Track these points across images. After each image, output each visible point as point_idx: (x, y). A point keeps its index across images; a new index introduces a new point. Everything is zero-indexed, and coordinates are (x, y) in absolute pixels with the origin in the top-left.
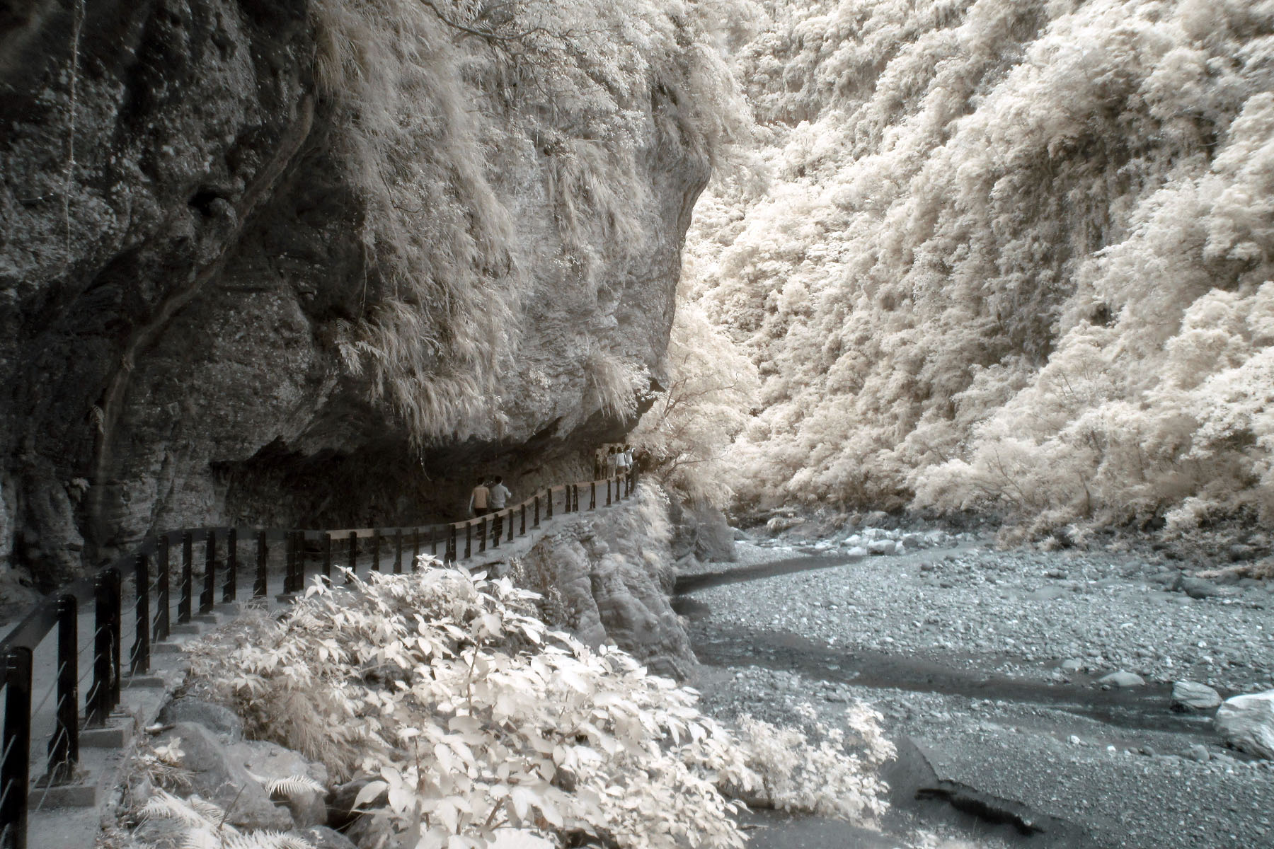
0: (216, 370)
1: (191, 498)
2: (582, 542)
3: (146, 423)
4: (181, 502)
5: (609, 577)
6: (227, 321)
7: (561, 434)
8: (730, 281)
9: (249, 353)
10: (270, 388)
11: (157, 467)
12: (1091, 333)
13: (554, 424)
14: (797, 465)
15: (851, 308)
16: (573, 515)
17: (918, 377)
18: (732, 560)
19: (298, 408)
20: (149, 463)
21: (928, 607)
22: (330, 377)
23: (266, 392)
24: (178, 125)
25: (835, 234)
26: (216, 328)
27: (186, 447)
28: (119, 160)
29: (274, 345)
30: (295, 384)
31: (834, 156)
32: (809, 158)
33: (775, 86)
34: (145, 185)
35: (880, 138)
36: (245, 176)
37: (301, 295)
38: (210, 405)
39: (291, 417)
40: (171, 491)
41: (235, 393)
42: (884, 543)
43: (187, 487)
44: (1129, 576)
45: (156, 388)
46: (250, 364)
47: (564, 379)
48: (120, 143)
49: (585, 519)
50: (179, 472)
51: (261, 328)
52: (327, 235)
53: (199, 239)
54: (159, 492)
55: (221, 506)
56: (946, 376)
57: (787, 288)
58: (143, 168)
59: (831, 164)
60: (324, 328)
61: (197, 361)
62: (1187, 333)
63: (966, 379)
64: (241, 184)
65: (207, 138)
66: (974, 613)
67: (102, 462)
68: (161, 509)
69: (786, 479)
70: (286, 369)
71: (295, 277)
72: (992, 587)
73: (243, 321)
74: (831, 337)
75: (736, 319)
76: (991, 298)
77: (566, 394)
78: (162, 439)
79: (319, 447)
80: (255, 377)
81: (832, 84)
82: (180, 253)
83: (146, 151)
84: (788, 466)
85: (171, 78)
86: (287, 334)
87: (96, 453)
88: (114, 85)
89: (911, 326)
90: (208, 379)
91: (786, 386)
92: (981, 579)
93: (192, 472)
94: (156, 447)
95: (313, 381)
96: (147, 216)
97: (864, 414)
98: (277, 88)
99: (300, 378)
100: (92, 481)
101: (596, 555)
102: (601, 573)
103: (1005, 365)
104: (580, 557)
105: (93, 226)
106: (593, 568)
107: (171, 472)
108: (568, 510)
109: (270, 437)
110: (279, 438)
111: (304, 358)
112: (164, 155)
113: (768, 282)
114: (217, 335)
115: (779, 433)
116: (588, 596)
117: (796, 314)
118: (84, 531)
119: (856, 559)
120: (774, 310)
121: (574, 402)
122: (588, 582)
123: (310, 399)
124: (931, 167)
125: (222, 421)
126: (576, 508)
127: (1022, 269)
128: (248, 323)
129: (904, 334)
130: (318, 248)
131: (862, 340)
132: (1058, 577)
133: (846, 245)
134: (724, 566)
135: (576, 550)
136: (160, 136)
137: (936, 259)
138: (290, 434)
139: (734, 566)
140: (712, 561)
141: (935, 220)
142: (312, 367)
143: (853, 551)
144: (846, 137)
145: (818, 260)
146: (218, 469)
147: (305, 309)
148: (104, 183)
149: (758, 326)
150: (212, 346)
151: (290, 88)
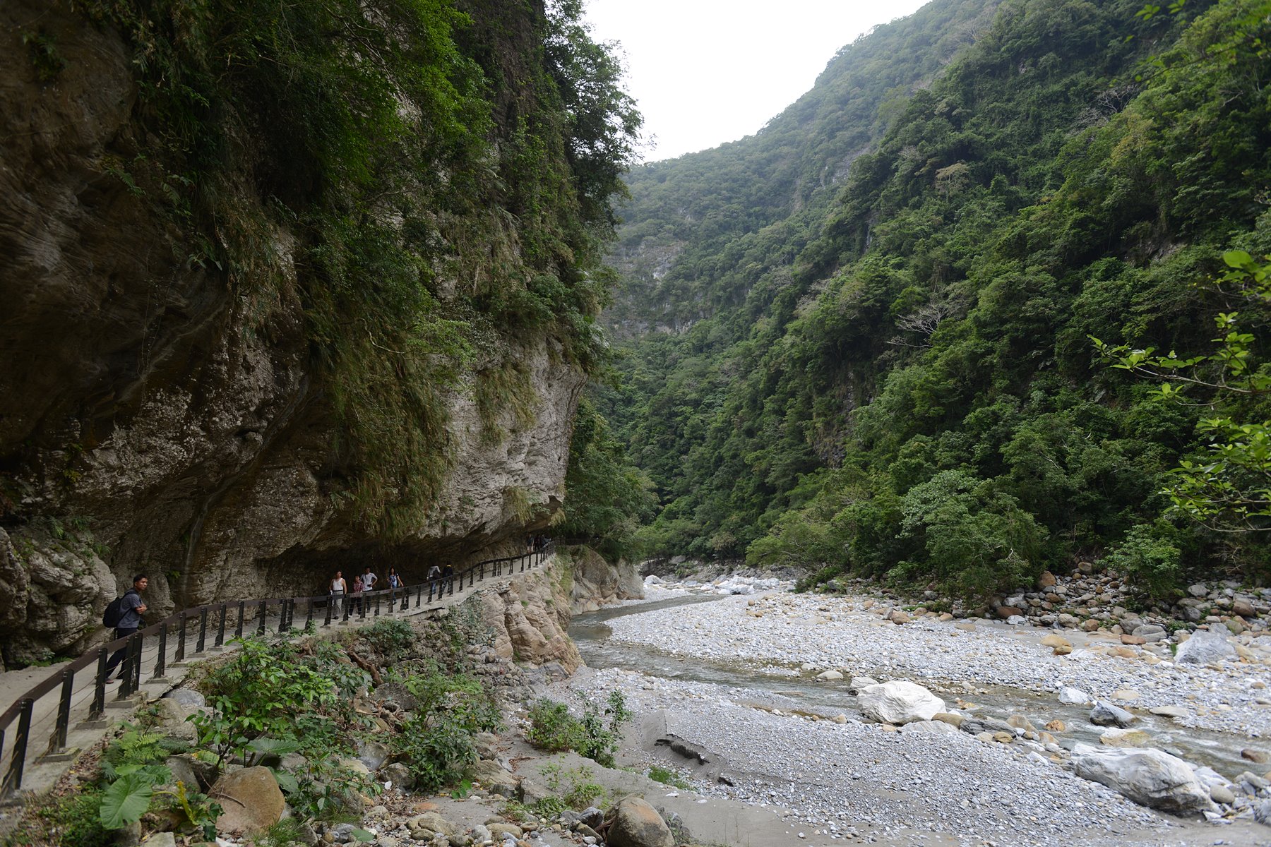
0: (258, 511)
1: (242, 579)
2: (501, 594)
3: (214, 541)
4: (236, 581)
5: (517, 615)
6: (265, 485)
7: (488, 531)
8: (655, 418)
9: (279, 500)
10: (291, 518)
11: (222, 563)
12: (862, 456)
13: (483, 526)
14: (694, 535)
15: (728, 435)
16: (497, 577)
17: (766, 481)
18: (641, 598)
19: (310, 527)
20: (216, 561)
21: (741, 630)
22: (329, 510)
23: (288, 519)
24: (222, 407)
25: (720, 389)
26: (258, 489)
27: (239, 551)
28: (188, 427)
29: (293, 495)
30: (307, 515)
31: (720, 341)
32: (706, 342)
33: (685, 297)
34: (203, 436)
35: (749, 330)
36: (267, 419)
37: (312, 467)
38: (254, 529)
39: (305, 531)
40: (230, 575)
41: (269, 522)
42: (740, 587)
43: (240, 573)
44: (866, 609)
45: (220, 523)
46: (279, 506)
47: (488, 500)
48: (188, 419)
49: (504, 579)
50: (235, 566)
51: (286, 487)
52: (327, 436)
53: (240, 452)
54: (222, 576)
55: (263, 582)
56: (782, 480)
57: (689, 422)
58: (202, 429)
59: (718, 346)
60: (326, 484)
61: (247, 506)
62: (901, 459)
63: (794, 482)
64: (265, 424)
65: (238, 410)
66: (765, 633)
67: (188, 562)
68: (223, 585)
69: (688, 544)
70: (301, 508)
71: (307, 460)
72: (785, 616)
73: (275, 484)
74: (716, 454)
75: (658, 441)
76: (807, 433)
77: (489, 509)
78: (225, 548)
79: (327, 546)
80: (281, 513)
81: (720, 297)
82: (229, 459)
83: (203, 421)
84: (689, 535)
85: (217, 388)
86: (301, 489)
87: (185, 558)
88: (186, 395)
89: (763, 448)
90: (253, 515)
91: (689, 484)
92: (779, 611)
93: (243, 565)
94: (220, 553)
95: (318, 512)
96: (204, 450)
97: (735, 502)
98: (288, 377)
99: (310, 512)
100: (182, 573)
101: (510, 602)
102: (512, 612)
103: (818, 474)
104: (499, 604)
105: (174, 458)
106: (507, 609)
107: (230, 565)
108: (494, 575)
109: (292, 543)
110: (298, 543)
111: (312, 501)
112: (215, 422)
113: (679, 419)
114: (259, 493)
115: (683, 514)
116: (502, 627)
117: (696, 439)
118: (174, 599)
119: (722, 597)
120: (682, 436)
121: (495, 513)
122: (503, 618)
123: (316, 522)
124: (773, 351)
125: (261, 537)
126: (500, 573)
127: (826, 416)
128: (278, 484)
129: (758, 453)
130: (321, 443)
131: (734, 456)
132: (825, 610)
133: (726, 397)
134: (636, 602)
135: (495, 599)
136: (212, 414)
137: (776, 407)
138: (306, 541)
139: (641, 602)
140: (628, 599)
141: (776, 383)
142: (317, 505)
143: (721, 592)
144: (728, 329)
145: (710, 406)
146: (259, 564)
147: (315, 474)
148: (179, 440)
149: (672, 446)
150: (255, 498)
151: (295, 374)
